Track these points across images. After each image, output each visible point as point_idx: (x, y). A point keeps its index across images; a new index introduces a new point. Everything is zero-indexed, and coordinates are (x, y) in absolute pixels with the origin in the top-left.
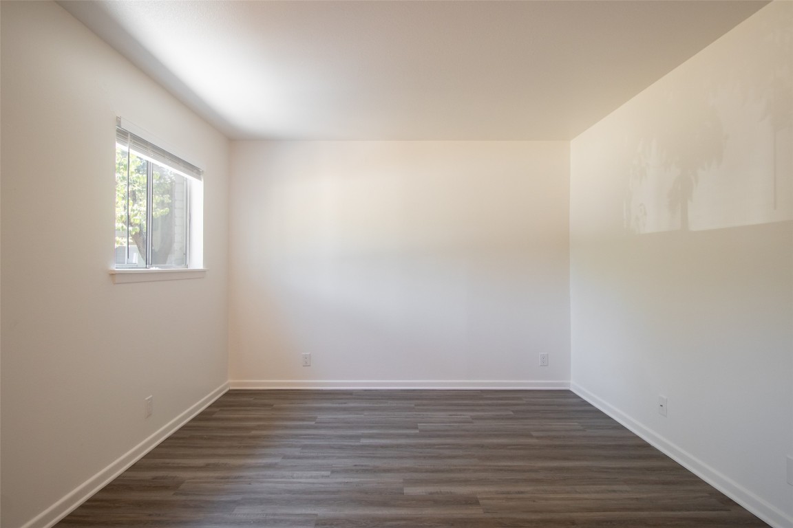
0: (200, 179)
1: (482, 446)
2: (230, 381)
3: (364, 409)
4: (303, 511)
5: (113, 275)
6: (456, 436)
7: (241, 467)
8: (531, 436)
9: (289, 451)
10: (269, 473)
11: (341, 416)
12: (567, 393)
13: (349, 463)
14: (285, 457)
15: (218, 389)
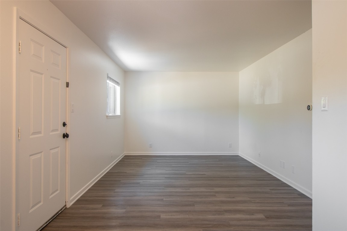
0: (119, 86)
1: (208, 166)
2: (125, 152)
3: (171, 159)
4: (161, 176)
5: (107, 116)
6: (200, 165)
7: (141, 170)
8: (223, 164)
9: (152, 167)
10: (149, 171)
11: (164, 161)
12: (238, 156)
13: (170, 169)
14: (151, 168)
15: (122, 155)
